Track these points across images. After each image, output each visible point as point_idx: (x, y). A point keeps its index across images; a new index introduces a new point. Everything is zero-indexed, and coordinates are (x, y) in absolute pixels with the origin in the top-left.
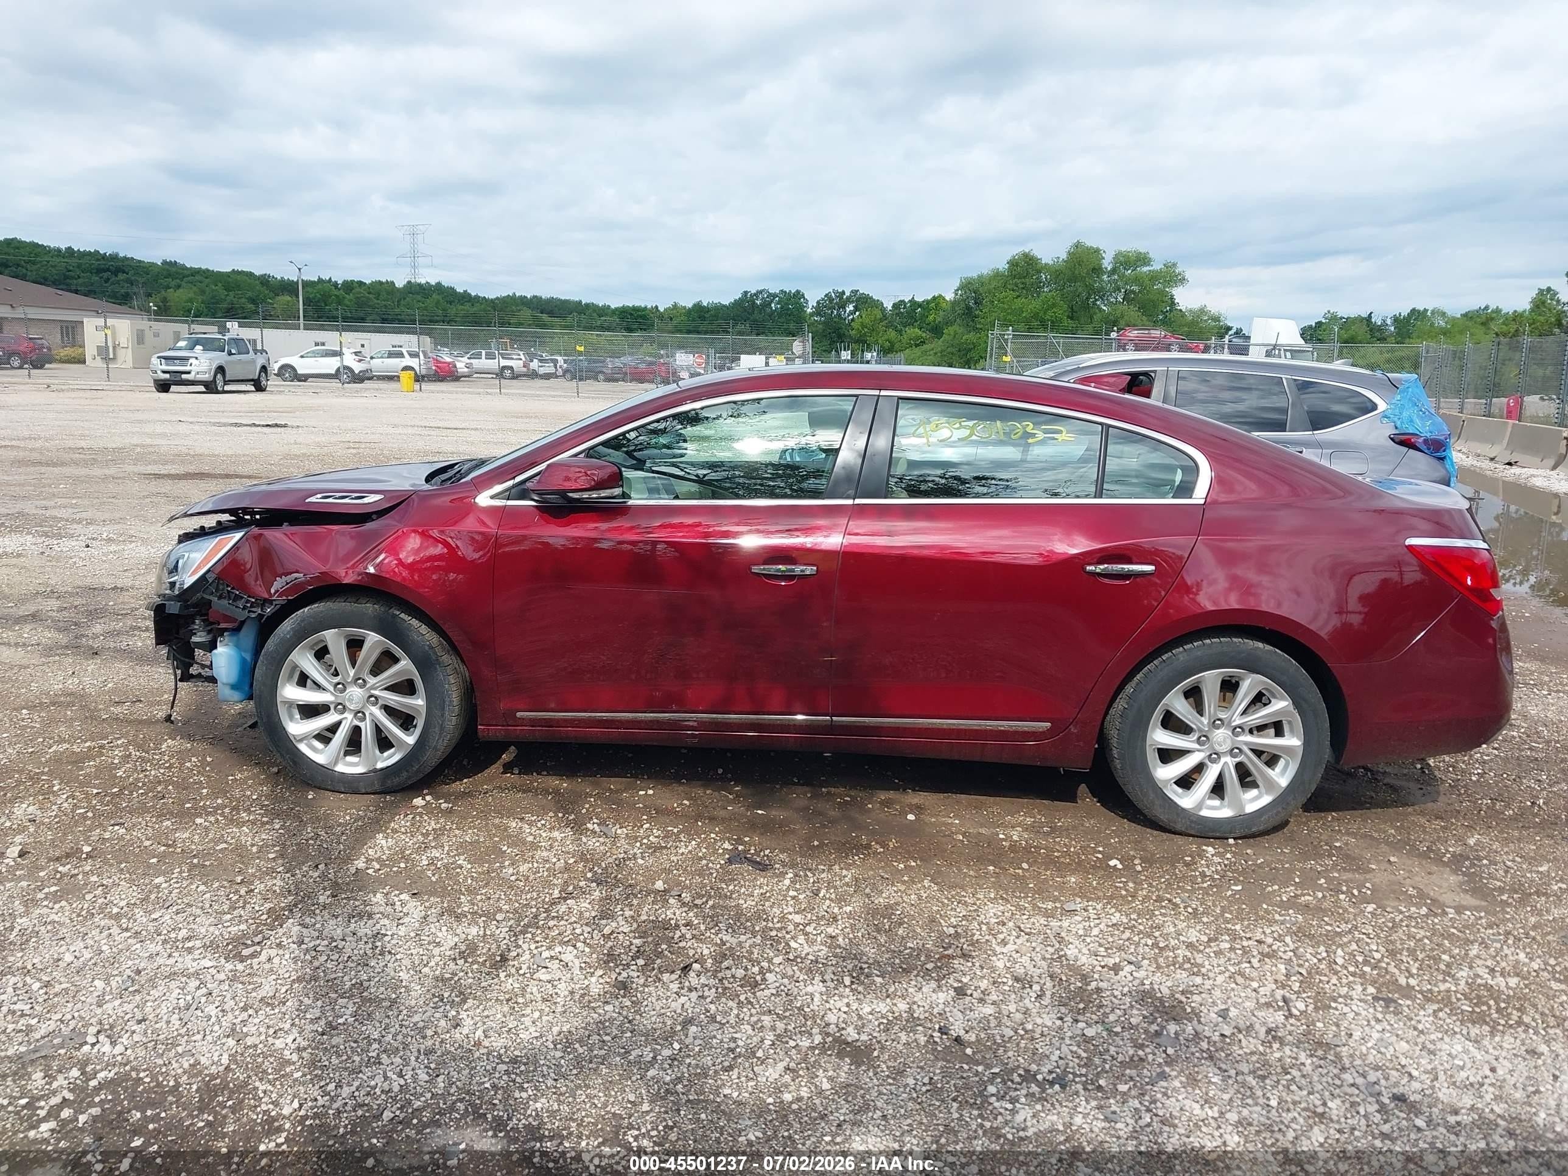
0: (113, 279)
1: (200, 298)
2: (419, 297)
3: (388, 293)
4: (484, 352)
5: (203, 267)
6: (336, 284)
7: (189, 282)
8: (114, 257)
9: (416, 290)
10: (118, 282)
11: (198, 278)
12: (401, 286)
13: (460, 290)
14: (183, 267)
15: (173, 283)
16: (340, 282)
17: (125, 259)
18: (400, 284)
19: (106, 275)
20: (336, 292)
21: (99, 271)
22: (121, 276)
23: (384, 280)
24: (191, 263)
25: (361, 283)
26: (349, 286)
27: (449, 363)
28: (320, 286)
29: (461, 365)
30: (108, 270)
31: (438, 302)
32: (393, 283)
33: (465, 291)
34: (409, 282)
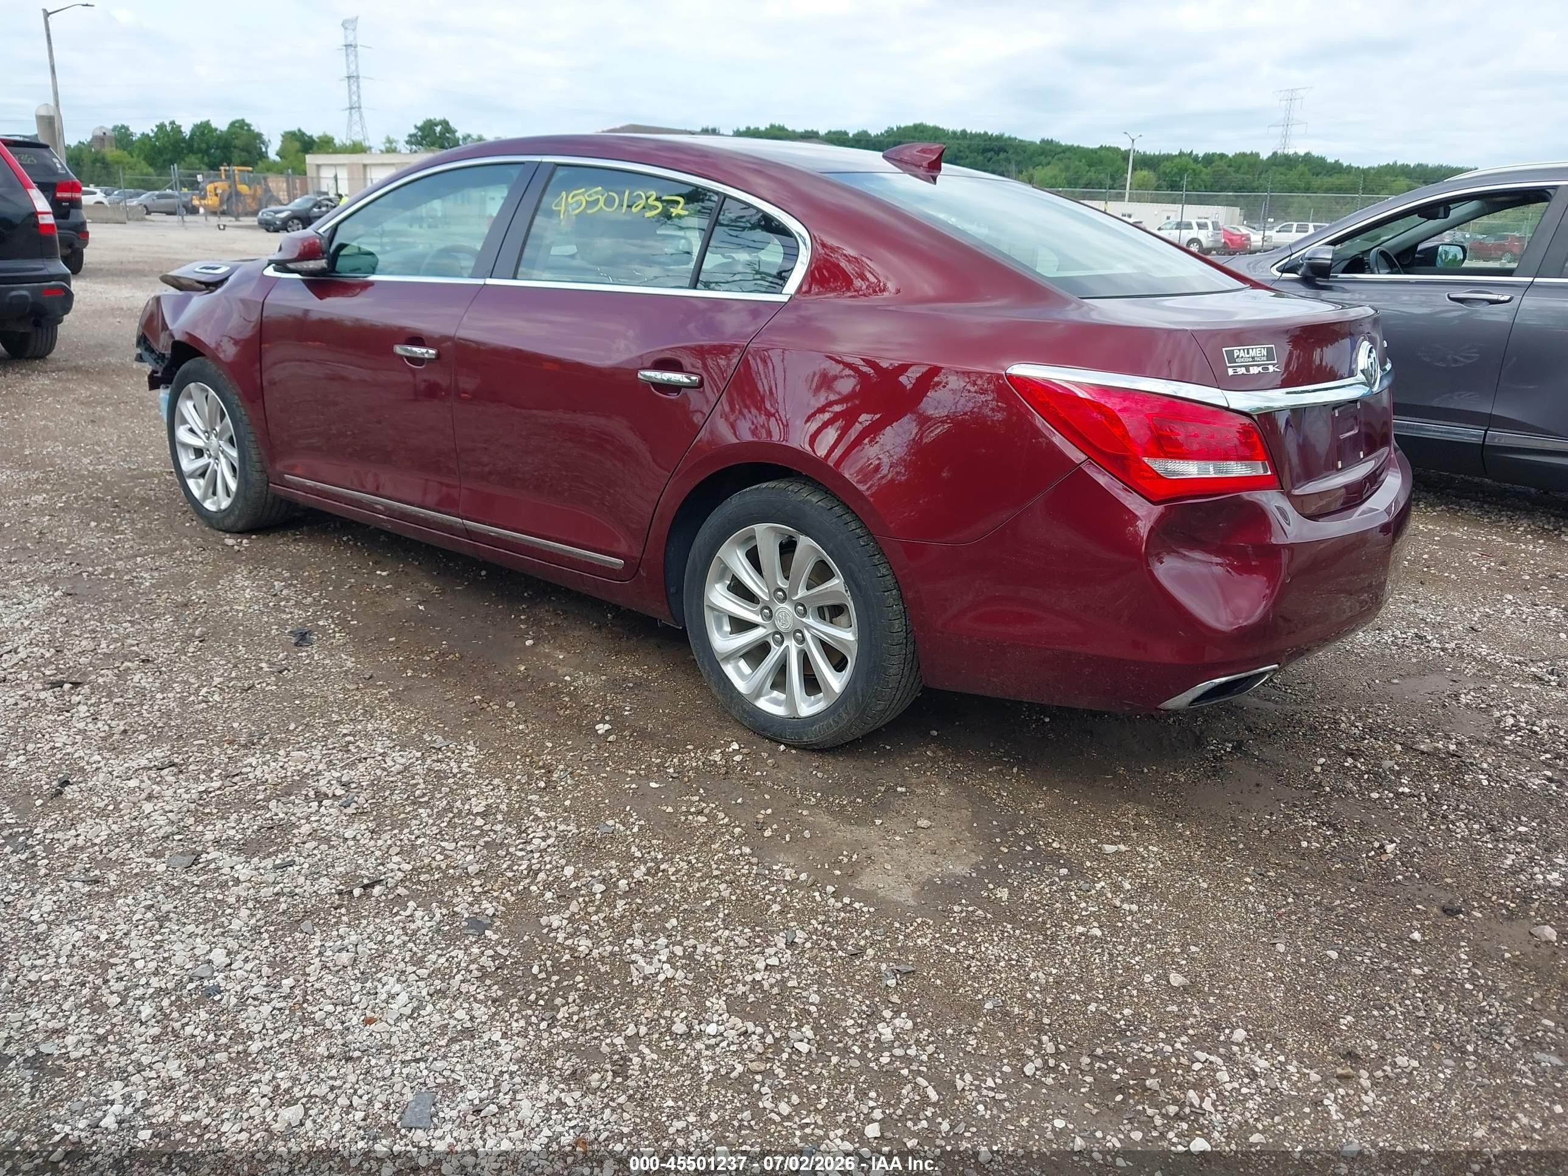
0: (995, 158)
1: (1064, 175)
2: (1282, 169)
3: (1250, 165)
4: (1295, 224)
5: (1076, 145)
6: (1196, 159)
7: (1059, 159)
8: (1000, 138)
9: (1283, 163)
10: (998, 162)
11: (1068, 154)
12: (1265, 158)
13: (1331, 160)
14: (1058, 145)
15: (1045, 161)
16: (1201, 155)
17: (1010, 138)
18: (1265, 155)
19: (989, 155)
20: (1194, 166)
21: (985, 151)
22: (1002, 155)
23: (1249, 152)
24: (1064, 142)
25: (1222, 156)
26: (1209, 159)
27: (1242, 236)
28: (1177, 160)
29: (1256, 239)
30: (992, 150)
31: (1302, 174)
32: (1257, 155)
33: (1337, 162)
34: (1275, 154)
